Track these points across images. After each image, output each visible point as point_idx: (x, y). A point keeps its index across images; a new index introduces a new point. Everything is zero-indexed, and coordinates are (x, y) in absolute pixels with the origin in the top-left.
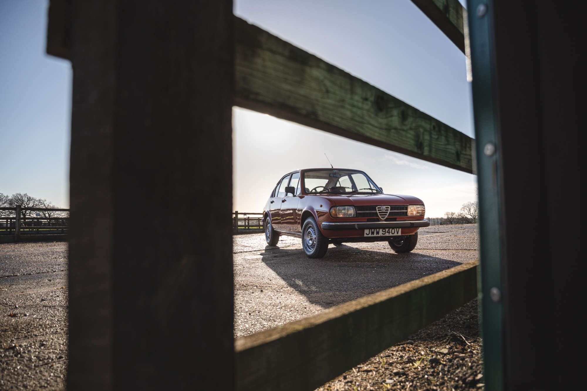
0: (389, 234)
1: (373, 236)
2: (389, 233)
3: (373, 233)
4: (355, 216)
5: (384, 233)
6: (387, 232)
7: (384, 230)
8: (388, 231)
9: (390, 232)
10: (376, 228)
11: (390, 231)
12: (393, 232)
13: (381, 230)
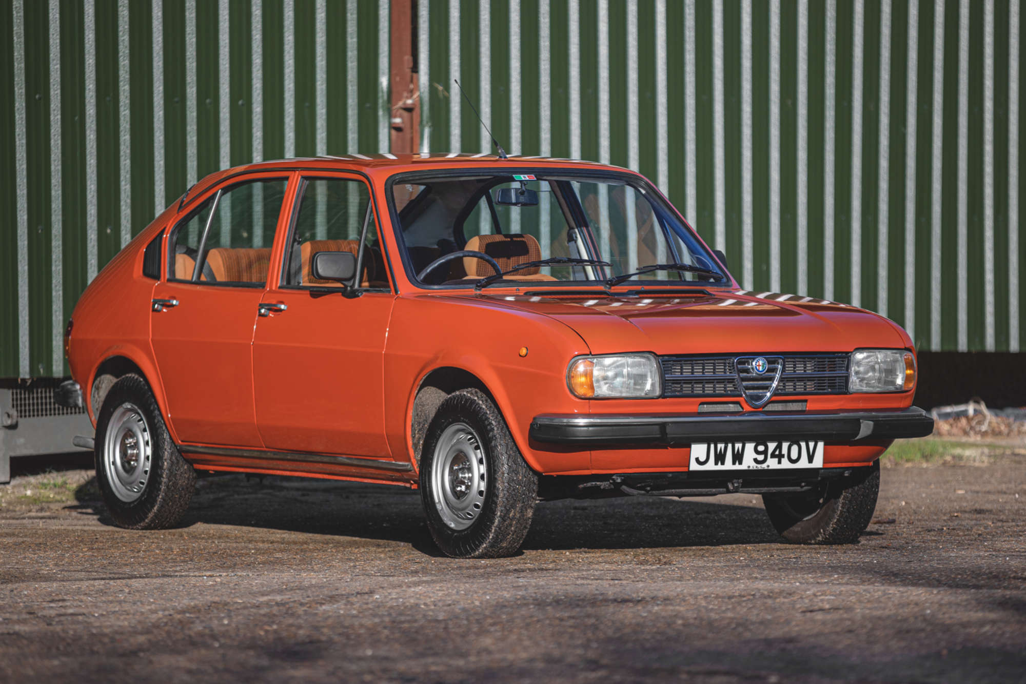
0: (780, 462)
1: (720, 467)
2: (780, 457)
3: (720, 458)
4: (658, 392)
5: (761, 458)
6: (773, 456)
7: (761, 448)
8: (777, 453)
9: (783, 456)
10: (733, 441)
11: (785, 451)
12: (794, 456)
13: (750, 447)
